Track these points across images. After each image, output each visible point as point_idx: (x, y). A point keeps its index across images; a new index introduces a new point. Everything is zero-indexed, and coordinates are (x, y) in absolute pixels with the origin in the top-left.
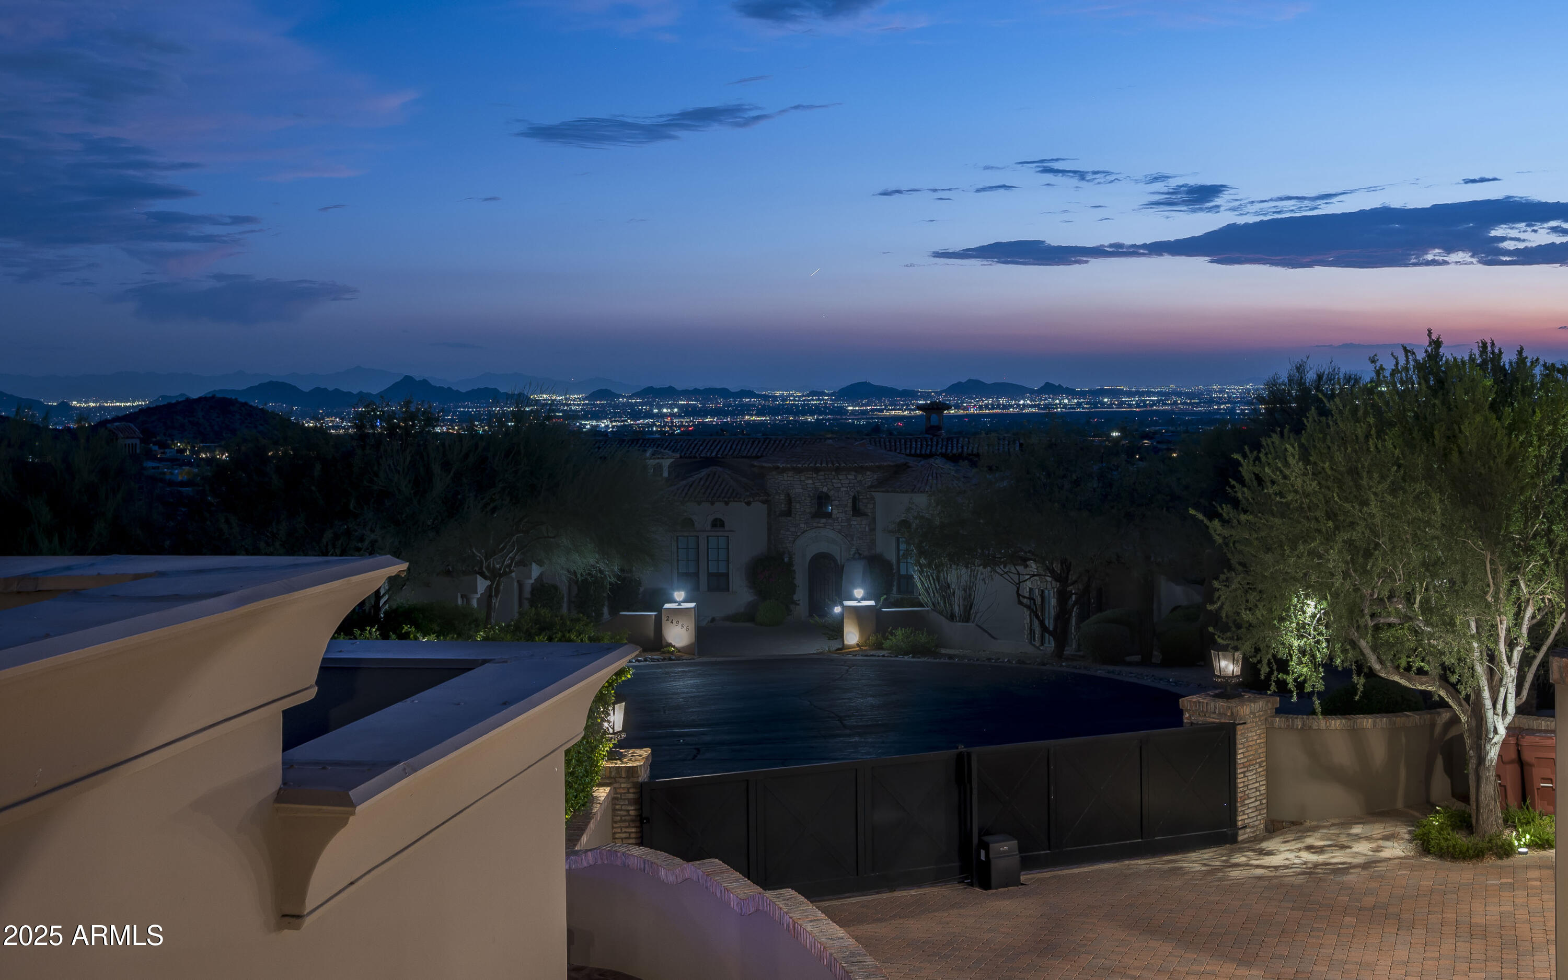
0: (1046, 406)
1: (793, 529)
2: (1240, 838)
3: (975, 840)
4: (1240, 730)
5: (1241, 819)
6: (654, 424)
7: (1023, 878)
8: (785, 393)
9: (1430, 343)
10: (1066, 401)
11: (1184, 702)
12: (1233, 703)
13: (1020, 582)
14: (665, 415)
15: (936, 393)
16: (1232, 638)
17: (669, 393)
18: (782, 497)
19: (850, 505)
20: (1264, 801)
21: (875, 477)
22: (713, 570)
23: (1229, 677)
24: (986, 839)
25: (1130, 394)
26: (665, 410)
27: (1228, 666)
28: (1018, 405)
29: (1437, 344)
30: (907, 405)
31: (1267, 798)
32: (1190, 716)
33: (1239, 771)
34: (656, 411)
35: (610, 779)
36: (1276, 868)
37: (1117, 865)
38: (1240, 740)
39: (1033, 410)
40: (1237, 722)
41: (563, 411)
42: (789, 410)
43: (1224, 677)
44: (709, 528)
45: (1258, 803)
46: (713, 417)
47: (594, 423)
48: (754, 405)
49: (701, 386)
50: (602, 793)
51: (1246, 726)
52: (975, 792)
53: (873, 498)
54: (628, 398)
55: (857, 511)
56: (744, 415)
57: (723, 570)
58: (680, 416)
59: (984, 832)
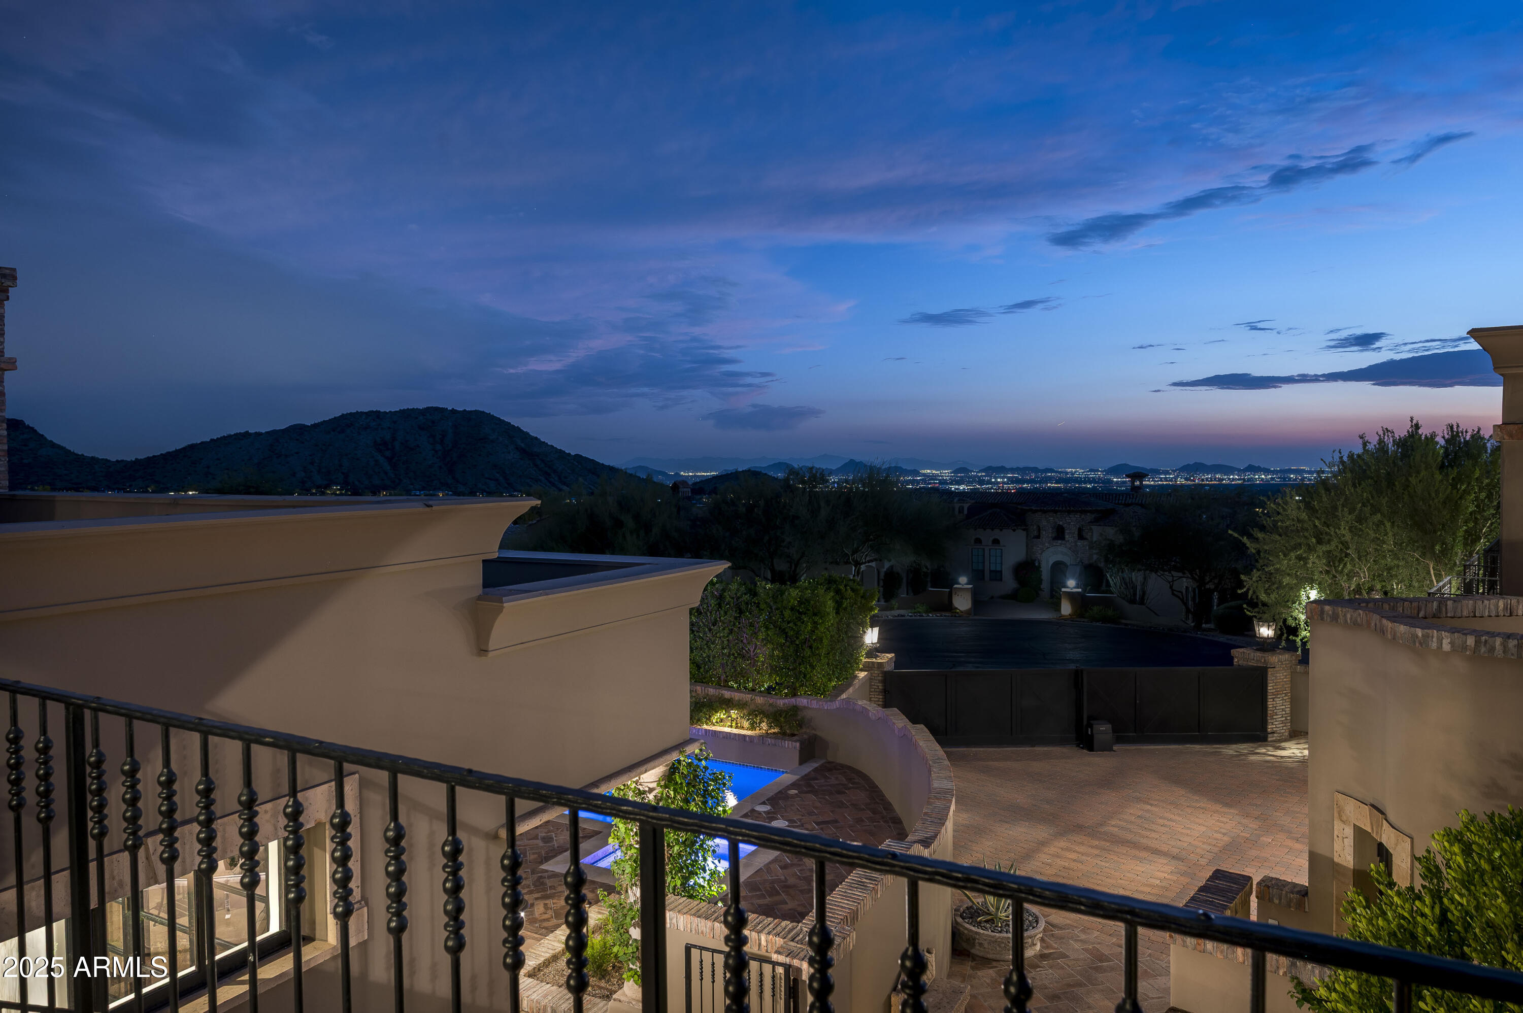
0: (1249, 480)
1: (1041, 546)
2: (1269, 739)
3: (1085, 722)
4: (1270, 671)
5: (1270, 728)
6: (992, 488)
7: (1115, 748)
8: (1074, 470)
9: (1412, 426)
10: (1263, 476)
11: (1234, 652)
12: (1266, 655)
13: (1173, 581)
14: (999, 483)
15: (1172, 470)
16: (1259, 613)
17: (1001, 470)
18: (1035, 527)
19: (1077, 533)
20: (1289, 718)
21: (1093, 516)
22: (993, 568)
23: (1265, 638)
24: (1092, 722)
25: (1310, 472)
26: (999, 480)
27: (1266, 632)
28: (1229, 479)
29: (1417, 426)
30: (1153, 478)
31: (1291, 716)
32: (1238, 661)
33: (1269, 697)
34: (993, 480)
35: (867, 667)
36: (1282, 757)
37: (1180, 747)
38: (1270, 677)
39: (1240, 482)
40: (1268, 666)
41: (939, 480)
42: (1077, 480)
43: (1262, 638)
44: (990, 543)
45: (1284, 719)
46: (1028, 484)
47: (957, 487)
48: (1053, 477)
49: (1021, 465)
50: (862, 675)
51: (1275, 669)
52: (1085, 694)
53: (1091, 529)
54: (977, 472)
55: (1081, 537)
56: (1047, 483)
57: (998, 569)
58: (1007, 483)
59: (1090, 718)
